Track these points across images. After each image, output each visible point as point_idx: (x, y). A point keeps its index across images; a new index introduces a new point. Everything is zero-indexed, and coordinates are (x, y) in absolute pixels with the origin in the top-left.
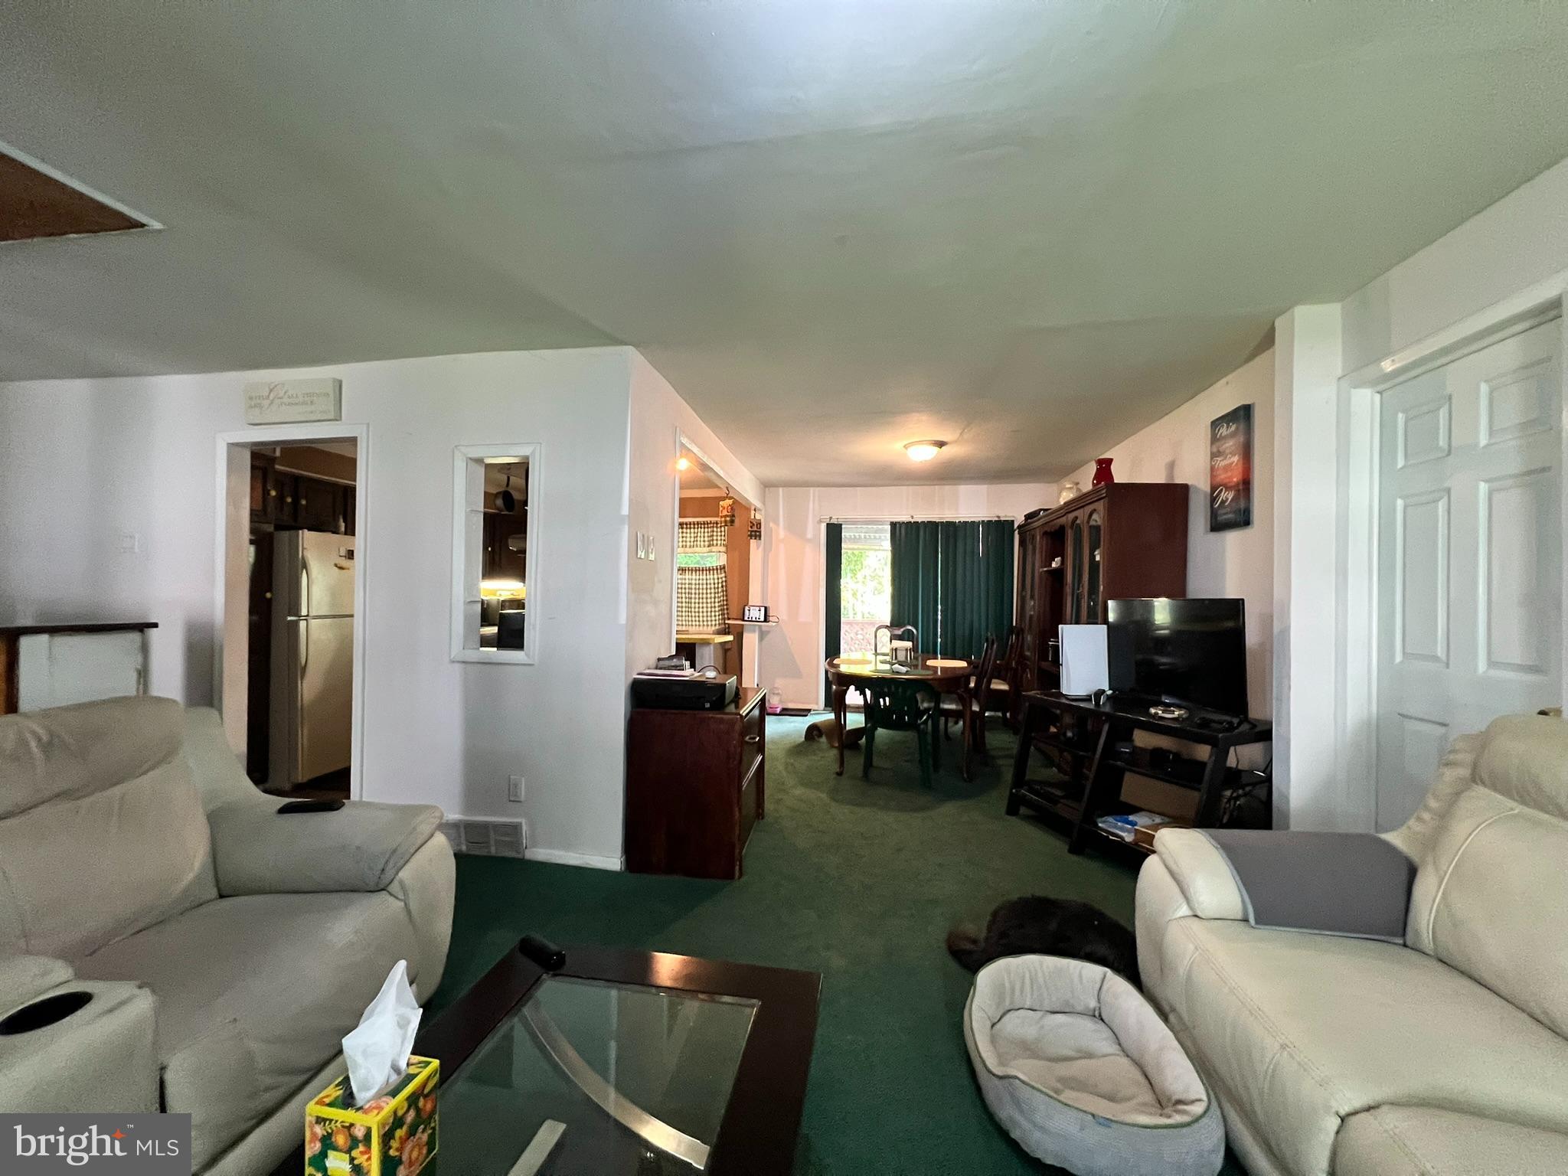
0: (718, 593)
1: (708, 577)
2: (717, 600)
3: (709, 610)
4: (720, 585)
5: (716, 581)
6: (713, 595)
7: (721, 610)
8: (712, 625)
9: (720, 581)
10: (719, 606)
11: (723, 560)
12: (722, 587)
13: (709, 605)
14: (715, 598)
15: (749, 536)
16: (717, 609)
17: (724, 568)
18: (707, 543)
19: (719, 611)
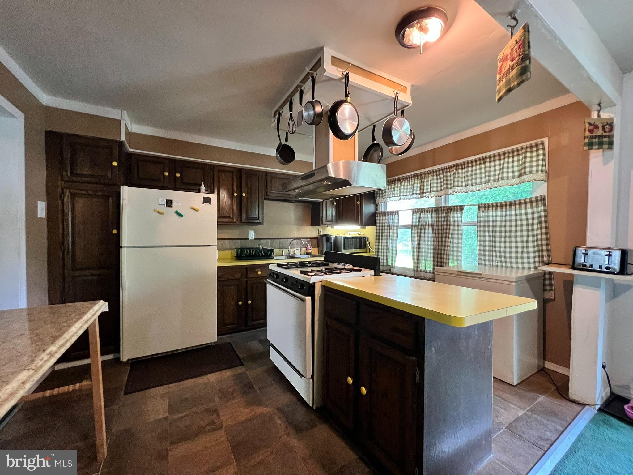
0: (533, 230)
1: (518, 212)
2: (530, 239)
3: (520, 250)
4: (536, 221)
5: (530, 216)
6: (525, 233)
7: (539, 251)
8: (523, 268)
9: (536, 215)
10: (534, 247)
11: (542, 190)
12: (540, 222)
13: (519, 245)
14: (528, 236)
16: (531, 250)
17: (544, 199)
19: (534, 252)
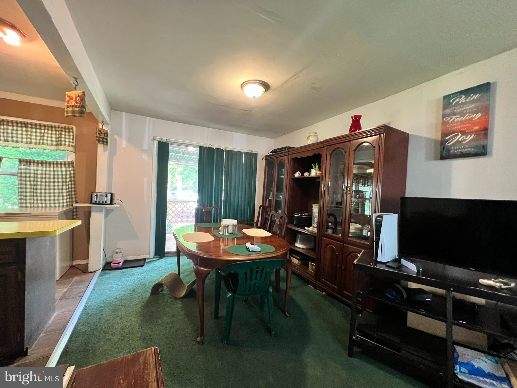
0: (66, 182)
1: (56, 169)
2: (64, 187)
3: (57, 195)
4: (68, 176)
5: (64, 173)
6: (60, 184)
7: (69, 195)
8: (59, 206)
9: (68, 173)
10: (67, 192)
11: (71, 157)
12: (70, 177)
13: (56, 191)
14: (63, 186)
15: (97, 140)
16: (65, 194)
17: (73, 163)
18: (54, 143)
19: (67, 196)
